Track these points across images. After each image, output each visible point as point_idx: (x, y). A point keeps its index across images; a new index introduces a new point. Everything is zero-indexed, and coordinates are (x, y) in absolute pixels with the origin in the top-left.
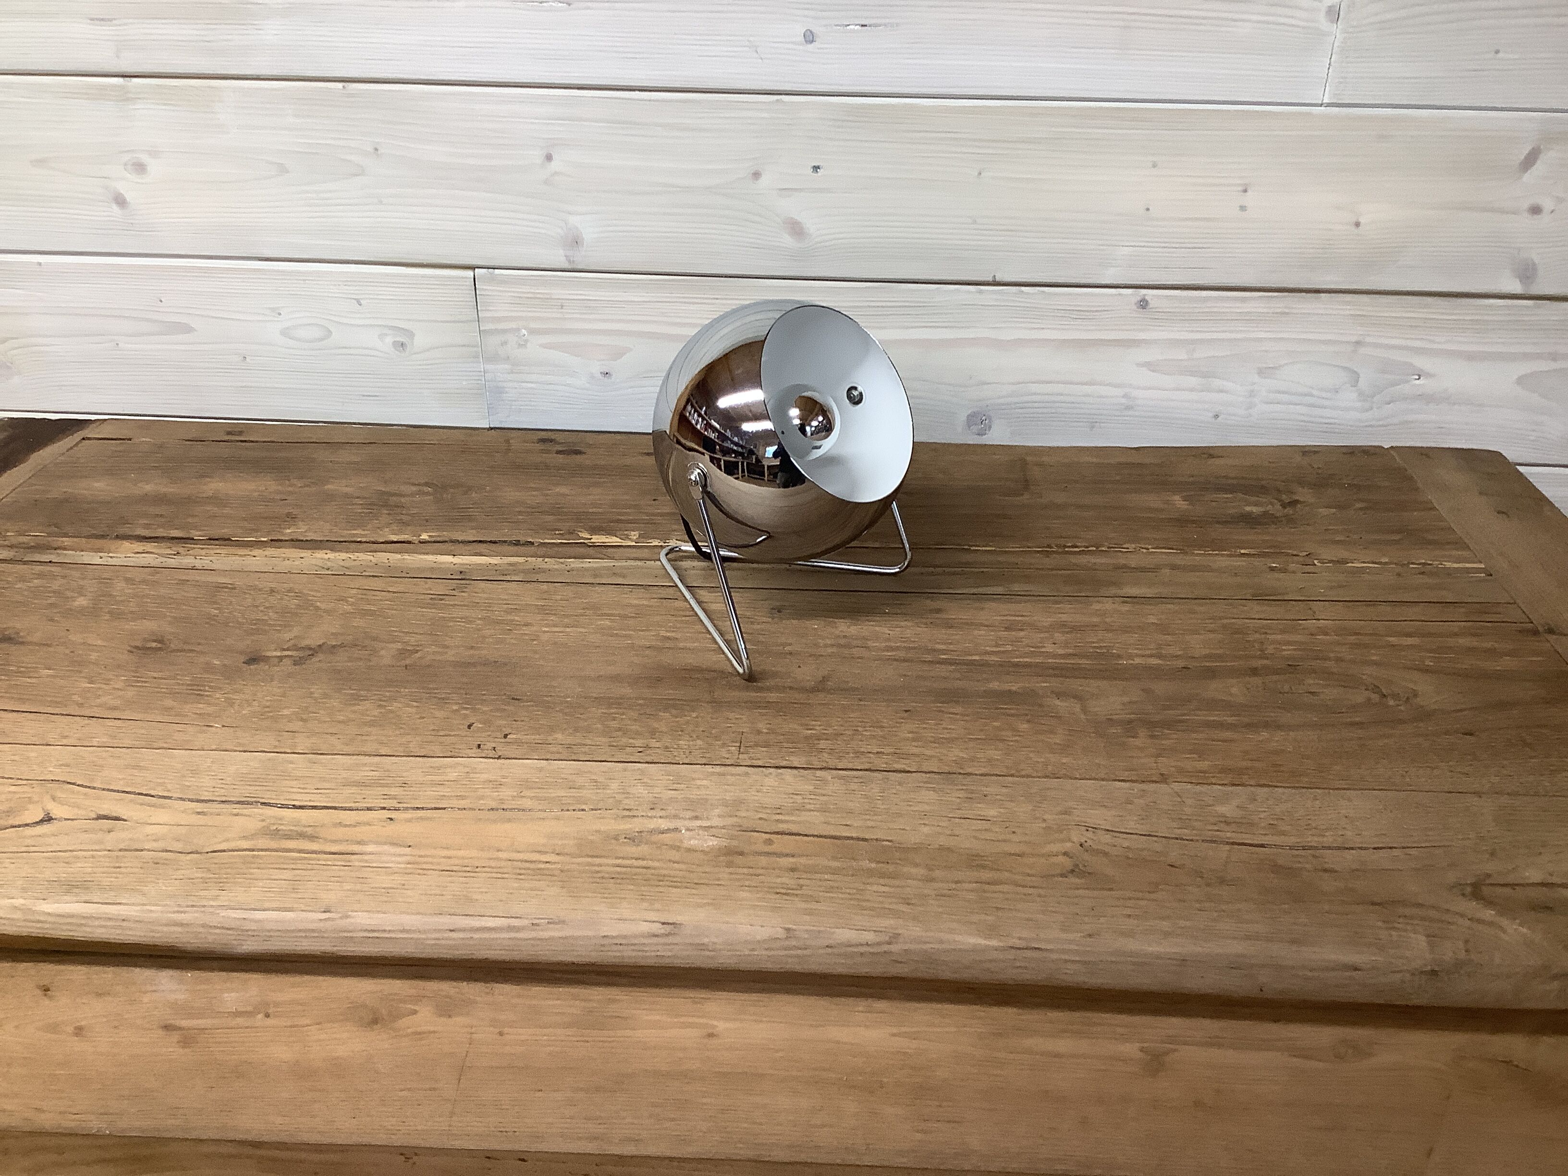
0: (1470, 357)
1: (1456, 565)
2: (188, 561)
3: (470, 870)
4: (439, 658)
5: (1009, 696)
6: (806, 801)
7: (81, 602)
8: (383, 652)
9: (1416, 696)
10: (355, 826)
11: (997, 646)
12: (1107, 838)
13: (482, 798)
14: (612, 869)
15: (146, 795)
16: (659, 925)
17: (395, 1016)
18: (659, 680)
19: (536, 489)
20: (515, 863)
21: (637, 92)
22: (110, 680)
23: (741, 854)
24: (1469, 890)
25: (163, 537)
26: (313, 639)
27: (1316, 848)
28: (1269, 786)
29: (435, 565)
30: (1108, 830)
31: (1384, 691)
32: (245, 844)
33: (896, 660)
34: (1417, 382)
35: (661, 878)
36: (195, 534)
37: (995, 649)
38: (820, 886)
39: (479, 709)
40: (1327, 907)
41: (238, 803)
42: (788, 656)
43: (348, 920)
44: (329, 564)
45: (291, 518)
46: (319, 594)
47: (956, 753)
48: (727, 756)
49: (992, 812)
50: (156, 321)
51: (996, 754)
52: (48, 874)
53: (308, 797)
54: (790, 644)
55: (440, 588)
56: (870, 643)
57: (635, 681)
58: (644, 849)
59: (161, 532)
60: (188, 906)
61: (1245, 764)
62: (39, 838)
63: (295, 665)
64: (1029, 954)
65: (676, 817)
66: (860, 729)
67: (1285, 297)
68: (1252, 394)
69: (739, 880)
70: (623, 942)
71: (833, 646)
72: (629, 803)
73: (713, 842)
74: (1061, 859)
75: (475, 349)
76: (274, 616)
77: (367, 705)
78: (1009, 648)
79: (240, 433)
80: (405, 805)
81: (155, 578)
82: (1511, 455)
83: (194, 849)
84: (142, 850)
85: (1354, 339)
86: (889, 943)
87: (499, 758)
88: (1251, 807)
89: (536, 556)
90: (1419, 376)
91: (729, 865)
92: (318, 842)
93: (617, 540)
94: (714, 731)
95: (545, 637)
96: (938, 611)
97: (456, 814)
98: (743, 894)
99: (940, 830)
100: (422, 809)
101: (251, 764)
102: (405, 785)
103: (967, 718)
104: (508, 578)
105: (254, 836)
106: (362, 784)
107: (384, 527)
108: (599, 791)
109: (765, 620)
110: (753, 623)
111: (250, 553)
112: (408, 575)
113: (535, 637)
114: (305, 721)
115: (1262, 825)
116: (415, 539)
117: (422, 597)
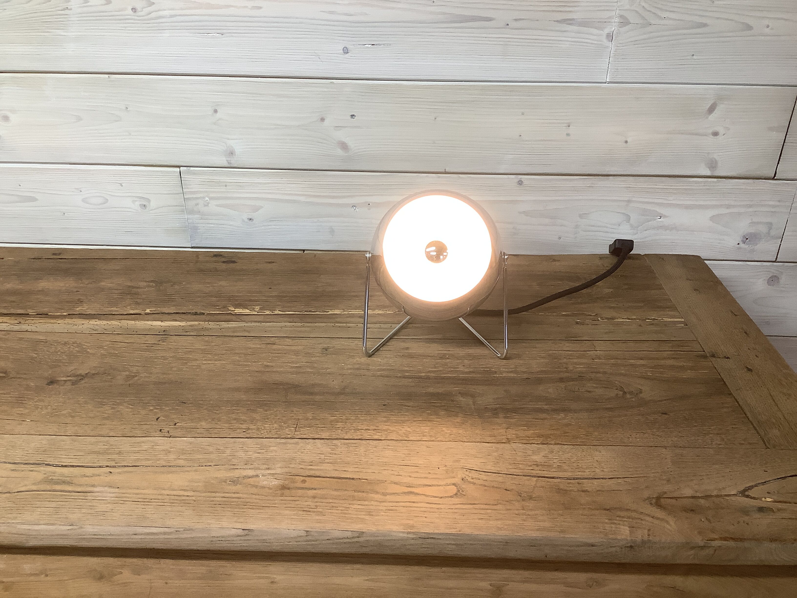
0: (685, 207)
1: (670, 320)
2: (24, 327)
3: (148, 501)
4: (147, 379)
5: (438, 396)
6: (326, 458)
8: (119, 377)
9: (641, 392)
10: (92, 477)
11: (435, 367)
12: (476, 475)
14: (221, 499)
16: (241, 531)
17: (112, 575)
18: (260, 390)
19: (209, 283)
20: (171, 497)
21: (259, 78)
23: (289, 489)
24: (654, 501)
25: (13, 314)
26: (83, 371)
27: (580, 479)
28: (561, 444)
29: (151, 327)
30: (476, 470)
31: (625, 390)
32: (34, 488)
33: (382, 376)
34: (660, 220)
35: (246, 504)
36: (30, 311)
37: (433, 370)
38: (327, 506)
39: (164, 409)
40: (581, 512)
41: (33, 464)
42: (328, 375)
43: (83, 530)
44: (97, 327)
45: (80, 302)
46: (89, 345)
47: (405, 429)
48: (289, 433)
49: (419, 462)
50: (18, 196)
51: (426, 429)
53: (70, 460)
54: (330, 368)
55: (151, 340)
56: (370, 367)
57: (247, 390)
58: (239, 487)
59: (13, 311)
60: (1, 523)
61: (550, 432)
63: (72, 385)
64: (429, 541)
65: (258, 468)
67: (591, 178)
68: (577, 227)
69: (285, 504)
70: (223, 539)
71: (351, 369)
72: (235, 461)
73: (275, 482)
74: (451, 487)
75: (182, 207)
76: (65, 357)
77: (107, 407)
78: (441, 369)
79: (60, 254)
80: (119, 464)
81: (6, 337)
82: (704, 256)
83: (8, 490)
85: (627, 199)
86: (358, 537)
87: (170, 436)
88: (550, 456)
89: (205, 321)
90: (661, 217)
91: (282, 495)
92: (72, 486)
93: (248, 311)
94: (284, 419)
95: (204, 367)
96: (407, 348)
97: (144, 469)
98: (287, 512)
99: (393, 472)
100: (128, 466)
101: (43, 442)
102: (120, 453)
103: (415, 409)
104: (188, 334)
105: (40, 483)
106: (98, 453)
107: (127, 306)
108: (220, 455)
109: (318, 355)
110: (312, 357)
111: (57, 322)
112: (137, 333)
113: (199, 366)
114: (73, 417)
115: (555, 466)
116: (143, 312)
117: (143, 345)
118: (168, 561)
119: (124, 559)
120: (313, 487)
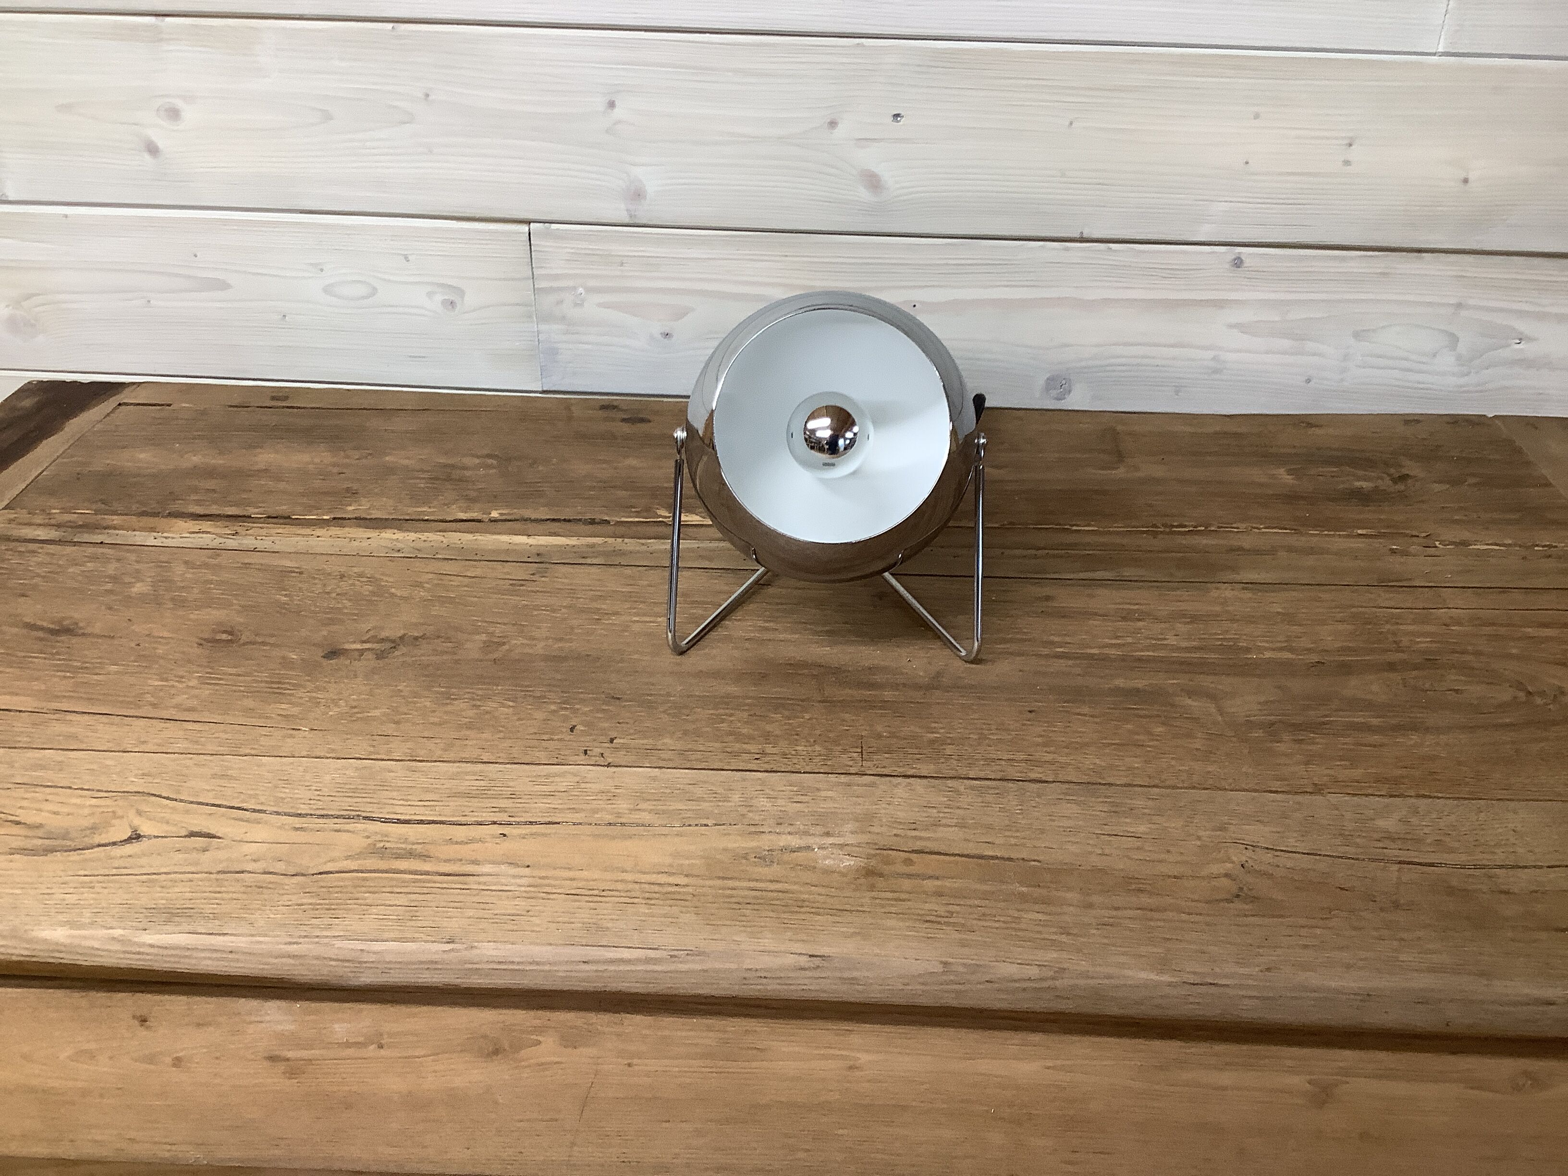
2: (249, 542)
3: (596, 894)
4: (528, 650)
5: (1138, 695)
6: (941, 815)
7: (138, 588)
8: (469, 645)
9: (1563, 693)
10: (467, 843)
11: (1117, 638)
12: (1268, 857)
13: (595, 811)
14: (746, 893)
15: (239, 808)
16: (805, 958)
17: (516, 1047)
18: (764, 676)
19: (605, 461)
20: (643, 886)
22: (182, 677)
23: (881, 875)
25: (219, 515)
26: (392, 631)
27: (1489, 867)
28: (1430, 797)
29: (510, 547)
30: (1267, 848)
31: (1530, 689)
34: (1518, 346)
35: (801, 904)
36: (251, 511)
37: (1114, 641)
38: (970, 914)
39: (579, 709)
40: (1510, 934)
41: (339, 816)
42: (897, 649)
43: (475, 952)
44: (400, 545)
45: (353, 494)
46: (391, 580)
47: (1091, 760)
48: (851, 763)
49: (1142, 829)
50: (189, 277)
51: (1135, 762)
52: (144, 900)
53: (412, 810)
54: (897, 636)
55: (519, 572)
57: (739, 677)
58: (775, 870)
59: (214, 510)
60: (300, 937)
61: (1399, 772)
62: (129, 859)
63: (377, 658)
64: (1206, 989)
65: (806, 833)
66: (985, 732)
67: (1387, 256)
68: (1346, 357)
69: (883, 906)
70: (768, 975)
72: (754, 817)
73: (849, 862)
74: (1225, 881)
75: (530, 308)
76: (348, 604)
77: (460, 705)
78: (1130, 640)
79: (286, 398)
80: (517, 819)
81: (214, 561)
83: (298, 870)
84: (242, 872)
85: (1453, 301)
86: (1053, 979)
87: (608, 765)
88: (1414, 820)
89: (615, 536)
90: (1520, 339)
91: (872, 888)
92: (430, 861)
93: (698, 518)
94: (831, 734)
95: (636, 628)
96: (1048, 598)
97: (572, 830)
98: (891, 923)
99: (1089, 848)
100: (536, 823)
101: (347, 772)
102: (513, 796)
103: (1098, 720)
104: (589, 561)
105: (360, 855)
106: (468, 795)
107: (451, 503)
108: (720, 804)
109: (866, 607)
111: (313, 533)
112: (483, 558)
113: (626, 628)
114: (397, 723)
115: (1429, 841)
116: (485, 517)
117: (502, 582)
118: (638, 1018)
119: (548, 1014)
120: (930, 872)
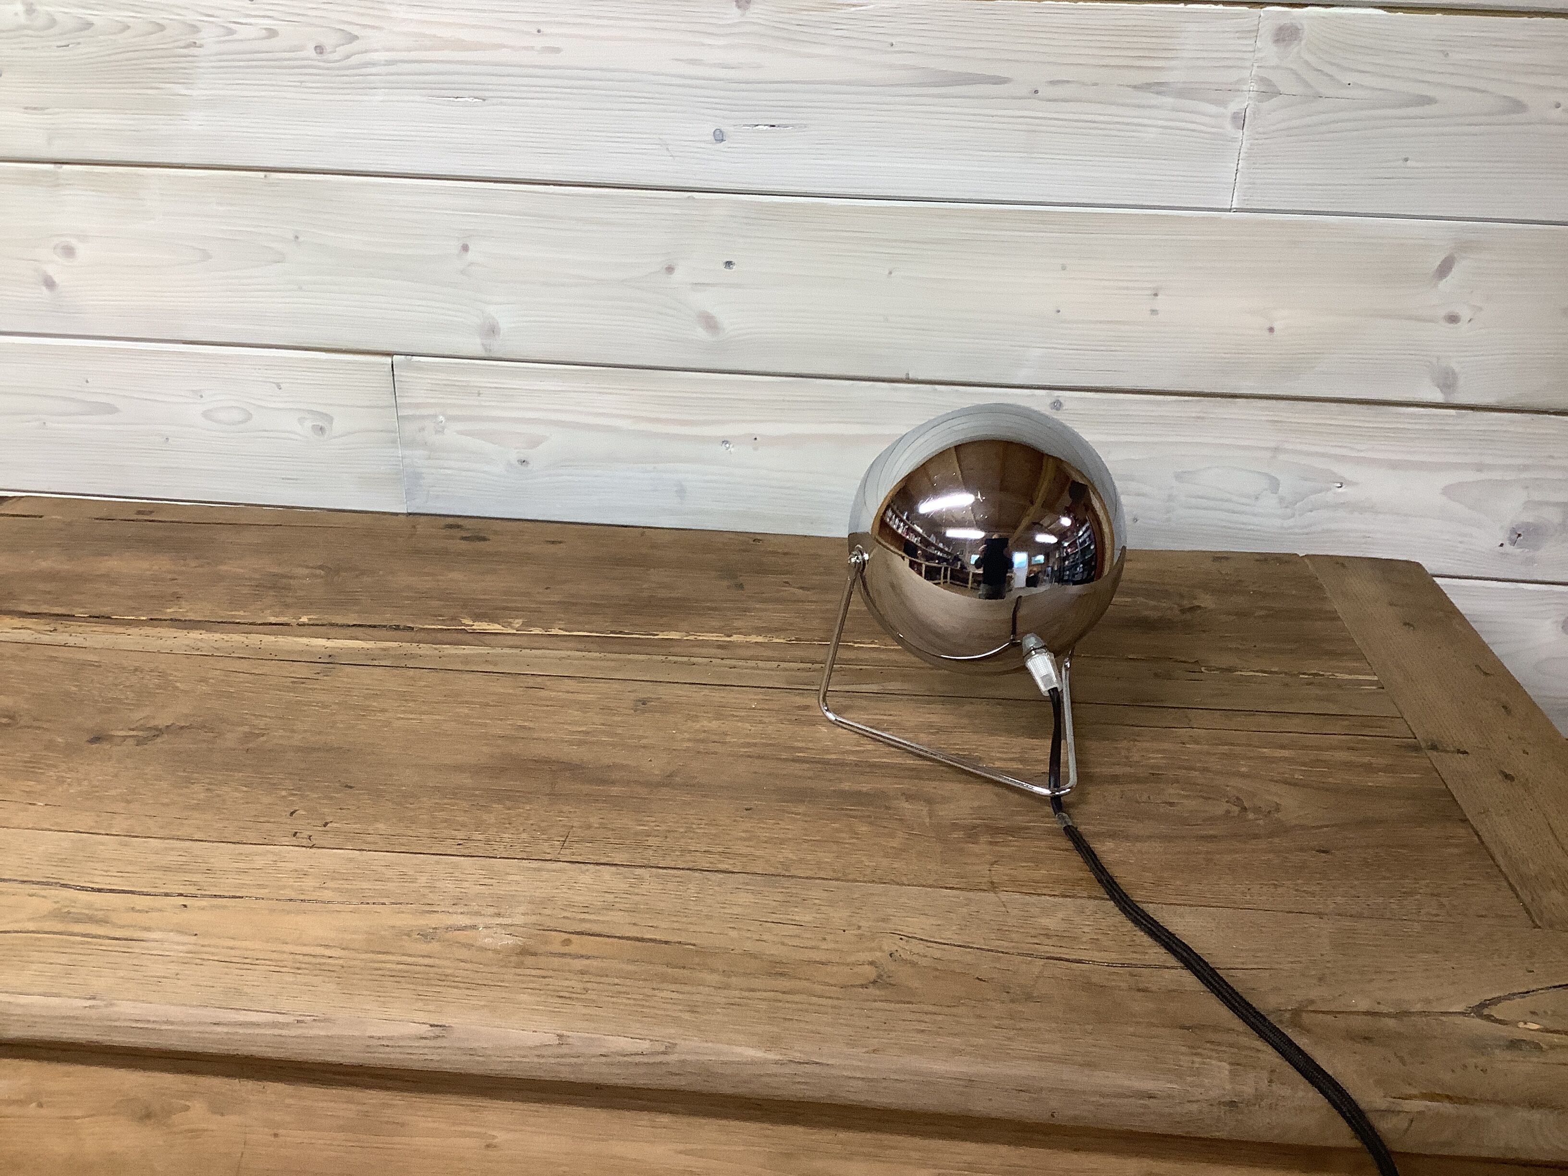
0: (1394, 465)
1: (1350, 677)
2: (62, 638)
3: (249, 962)
4: (283, 742)
5: (858, 797)
6: (617, 900)
8: (229, 736)
9: (1278, 810)
10: (147, 912)
11: (859, 745)
12: (920, 947)
13: (284, 887)
14: (394, 966)
16: (427, 1027)
17: (168, 1111)
18: (503, 770)
19: (430, 575)
20: (297, 957)
21: (551, 187)
23: (535, 954)
24: (1287, 1015)
25: (45, 614)
26: (163, 720)
27: (1136, 966)
29: (305, 648)
30: (922, 940)
31: (1246, 804)
32: (31, 926)
33: (749, 756)
34: (1340, 490)
35: (444, 978)
36: (78, 612)
38: (608, 991)
39: (308, 796)
40: (1131, 1029)
41: (38, 883)
42: (642, 749)
43: (113, 1009)
44: (200, 644)
45: (177, 597)
46: (180, 674)
47: (788, 853)
48: (549, 851)
49: (806, 917)
50: (83, 401)
51: (827, 858)
53: (108, 880)
54: (647, 737)
55: (302, 671)
56: (728, 739)
57: (477, 770)
58: (435, 946)
59: (44, 609)
63: (137, 744)
64: (809, 1068)
65: (478, 914)
66: (694, 826)
67: (1200, 401)
68: (1171, 498)
69: (523, 982)
70: (390, 1043)
71: (689, 740)
72: (432, 897)
73: (510, 941)
74: (866, 968)
75: (393, 435)
76: (131, 695)
77: (196, 787)
79: (151, 513)
80: (203, 892)
81: (24, 654)
82: (1430, 565)
85: (1273, 445)
86: (665, 1054)
87: (313, 847)
88: (1077, 920)
89: (411, 641)
90: (1341, 484)
91: (520, 965)
92: (106, 926)
93: (499, 627)
94: (543, 824)
95: (397, 724)
96: (806, 707)
97: (253, 903)
98: (524, 997)
99: (749, 935)
100: (220, 896)
101: (63, 844)
102: (208, 872)
103: (809, 819)
104: (376, 663)
105: (44, 917)
106: (166, 869)
107: (266, 609)
108: (403, 884)
109: (627, 711)
110: (614, 715)
111: (125, 631)
112: (275, 658)
113: (387, 724)
114: (128, 802)
115: (1084, 939)
116: (293, 621)
117: (285, 680)
118: (280, 1086)
120: (584, 952)
